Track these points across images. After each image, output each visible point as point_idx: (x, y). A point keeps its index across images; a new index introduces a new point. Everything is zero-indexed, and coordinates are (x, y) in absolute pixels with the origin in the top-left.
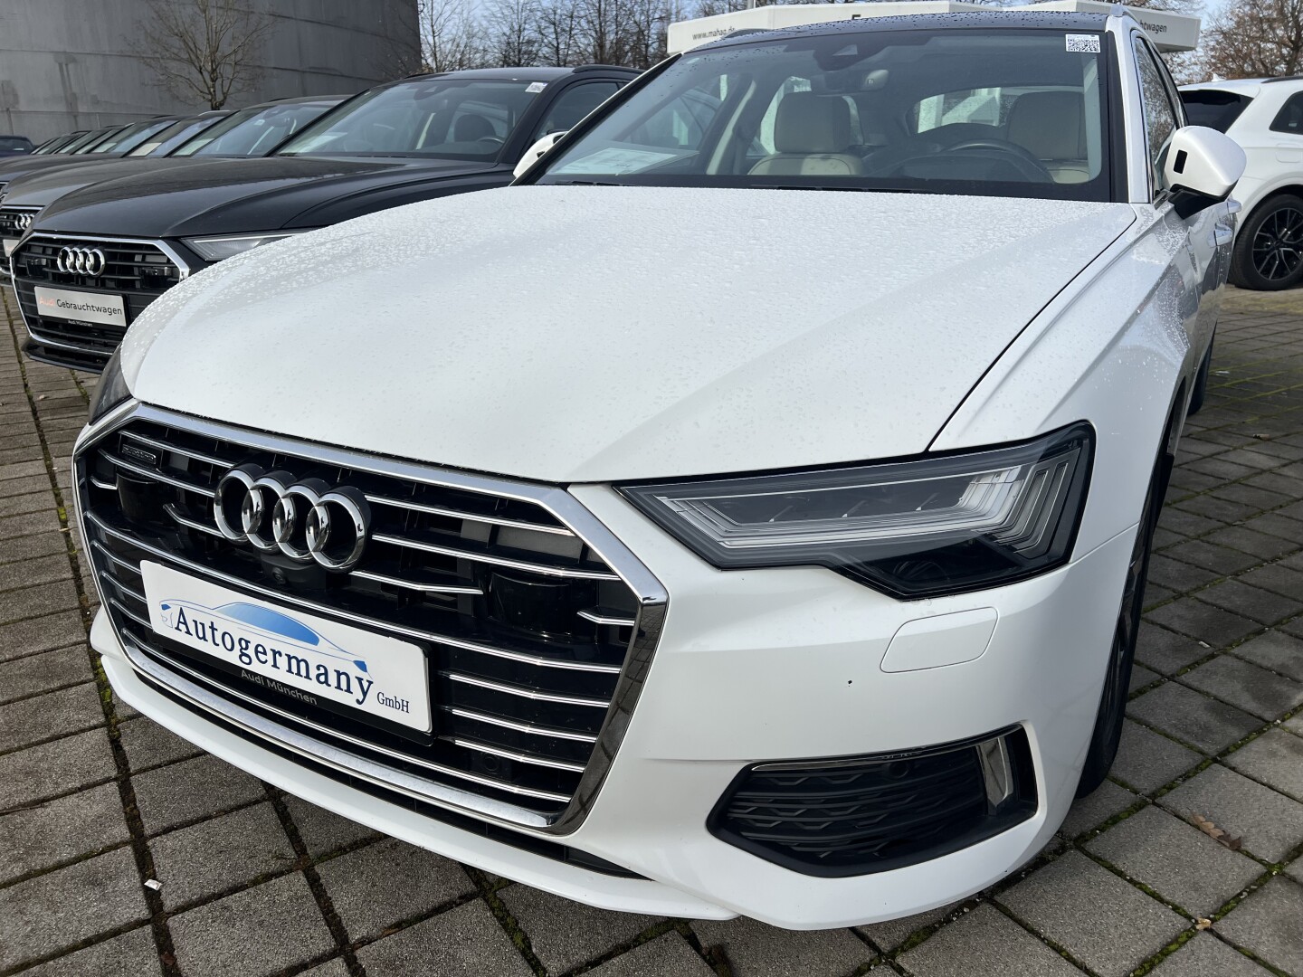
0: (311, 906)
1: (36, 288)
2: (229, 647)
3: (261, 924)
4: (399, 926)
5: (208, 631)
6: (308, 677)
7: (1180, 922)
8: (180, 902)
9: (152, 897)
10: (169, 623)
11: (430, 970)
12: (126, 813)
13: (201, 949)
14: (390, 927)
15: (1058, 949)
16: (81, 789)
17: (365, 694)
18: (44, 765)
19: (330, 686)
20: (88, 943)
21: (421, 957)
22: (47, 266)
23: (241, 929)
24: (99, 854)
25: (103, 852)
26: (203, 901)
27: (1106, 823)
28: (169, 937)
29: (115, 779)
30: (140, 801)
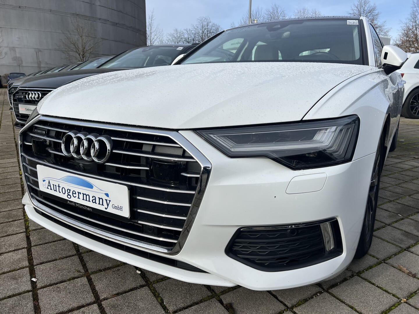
0: (88, 287)
1: (19, 105)
2: (64, 193)
3: (70, 293)
4: (118, 294)
5: (57, 188)
6: (89, 201)
7: (395, 300)
8: (43, 285)
9: (33, 283)
10: (45, 186)
11: (128, 308)
12: (28, 258)
13: (48, 300)
14: (115, 295)
15: (352, 308)
16: (14, 251)
17: (108, 205)
18: (3, 243)
19: (96, 203)
20: (10, 297)
21: (124, 304)
22: (23, 98)
23: (63, 294)
24: (17, 270)
25: (19, 269)
26: (51, 285)
27: (368, 268)
28: (37, 296)
29: (26, 248)
30: (34, 255)
